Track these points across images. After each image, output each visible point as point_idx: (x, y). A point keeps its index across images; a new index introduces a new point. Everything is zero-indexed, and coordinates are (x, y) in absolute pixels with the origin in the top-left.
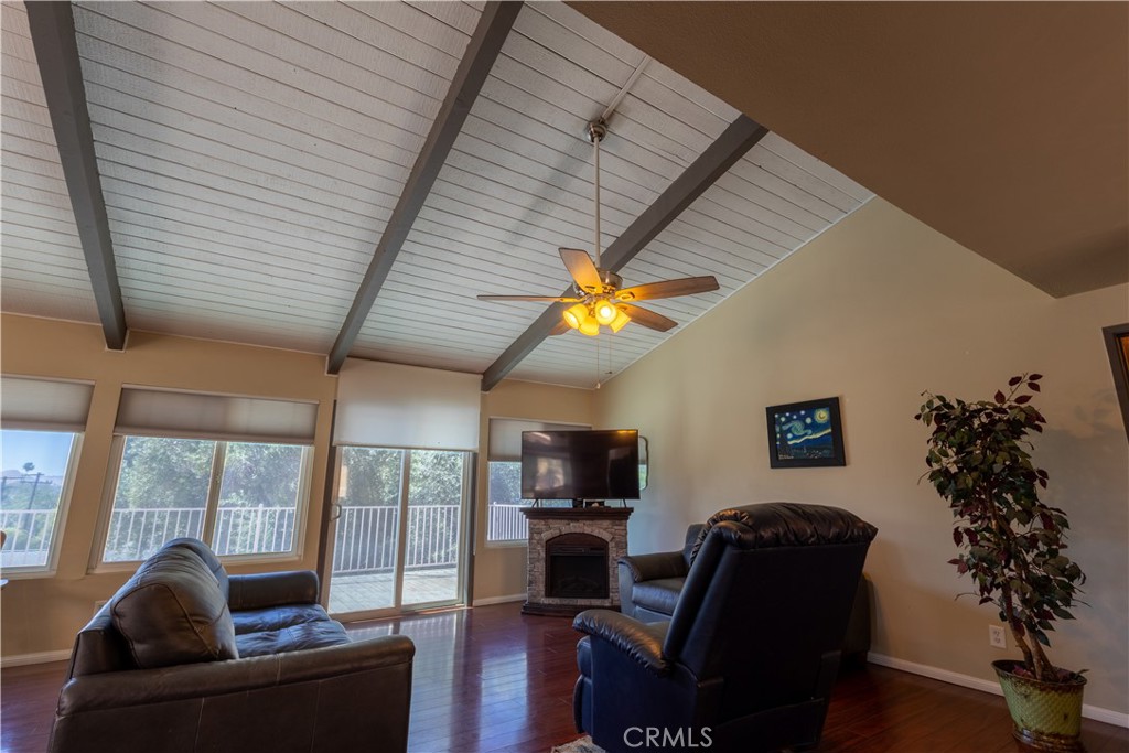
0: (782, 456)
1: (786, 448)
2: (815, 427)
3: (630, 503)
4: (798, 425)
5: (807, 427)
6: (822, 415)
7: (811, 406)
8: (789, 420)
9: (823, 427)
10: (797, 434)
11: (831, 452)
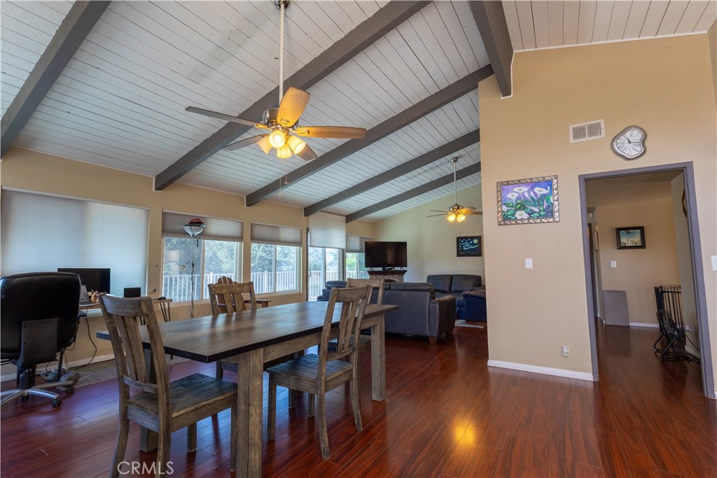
0: (461, 253)
1: (462, 250)
2: (473, 244)
3: (405, 268)
4: (467, 244)
5: (470, 244)
6: (476, 241)
7: (472, 238)
8: (464, 242)
9: (476, 244)
10: (467, 246)
11: (477, 252)
